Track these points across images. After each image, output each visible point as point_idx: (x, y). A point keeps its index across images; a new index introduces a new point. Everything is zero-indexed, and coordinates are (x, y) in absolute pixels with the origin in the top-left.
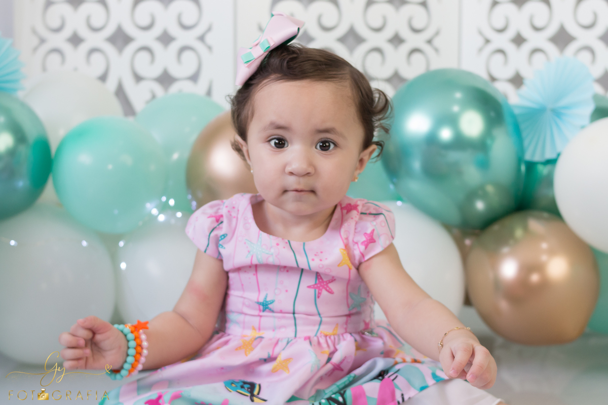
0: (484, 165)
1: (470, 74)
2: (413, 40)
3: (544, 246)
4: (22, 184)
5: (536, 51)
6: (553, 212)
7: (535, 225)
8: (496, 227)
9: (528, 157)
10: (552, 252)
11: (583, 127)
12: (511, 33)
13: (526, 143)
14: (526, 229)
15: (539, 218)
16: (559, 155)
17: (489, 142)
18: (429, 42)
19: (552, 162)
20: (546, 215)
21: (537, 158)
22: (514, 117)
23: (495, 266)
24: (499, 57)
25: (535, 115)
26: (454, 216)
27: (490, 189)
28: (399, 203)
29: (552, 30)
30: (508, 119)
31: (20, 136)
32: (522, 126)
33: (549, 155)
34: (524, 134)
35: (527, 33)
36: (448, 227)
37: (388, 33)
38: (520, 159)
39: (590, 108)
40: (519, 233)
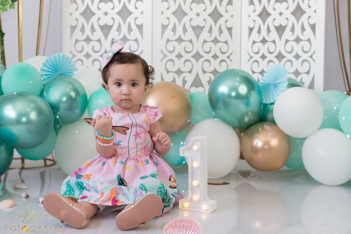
0: (247, 105)
1: (243, 71)
2: (222, 57)
3: (270, 134)
4: (77, 111)
5: (270, 61)
6: (273, 122)
7: (266, 127)
8: (252, 127)
9: (264, 102)
10: (272, 137)
11: (284, 91)
12: (260, 54)
13: (263, 97)
14: (263, 128)
15: (268, 124)
16: (275, 101)
17: (249, 96)
18: (228, 57)
19: (273, 104)
20: (271, 123)
21: (267, 103)
22: (258, 87)
23: (251, 142)
24: (256, 63)
25: (267, 86)
26: (237, 124)
27: (250, 113)
28: (216, 119)
29: (276, 53)
30: (256, 88)
31: (77, 93)
32: (262, 91)
33: (272, 101)
34: (263, 94)
35: (267, 54)
36: (234, 128)
37: (212, 54)
38: (261, 103)
39: (287, 84)
40: (260, 129)
